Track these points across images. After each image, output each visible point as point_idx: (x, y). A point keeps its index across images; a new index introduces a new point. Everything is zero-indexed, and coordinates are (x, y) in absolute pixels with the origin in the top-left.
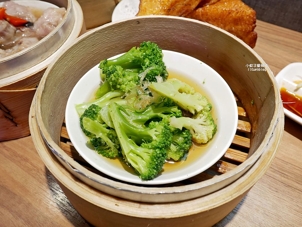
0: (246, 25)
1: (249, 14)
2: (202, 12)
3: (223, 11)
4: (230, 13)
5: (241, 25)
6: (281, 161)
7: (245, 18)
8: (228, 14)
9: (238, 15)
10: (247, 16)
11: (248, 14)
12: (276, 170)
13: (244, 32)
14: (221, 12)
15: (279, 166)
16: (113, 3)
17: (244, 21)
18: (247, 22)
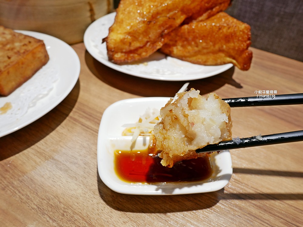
0: (240, 42)
1: (243, 30)
2: (188, 29)
3: (213, 26)
4: (220, 29)
5: (234, 42)
6: (293, 208)
7: (238, 34)
8: (217, 29)
9: (229, 31)
10: (241, 31)
11: (241, 29)
12: (287, 221)
13: (237, 50)
14: (210, 28)
15: (291, 216)
16: (89, 20)
17: (237, 38)
18: (240, 38)
